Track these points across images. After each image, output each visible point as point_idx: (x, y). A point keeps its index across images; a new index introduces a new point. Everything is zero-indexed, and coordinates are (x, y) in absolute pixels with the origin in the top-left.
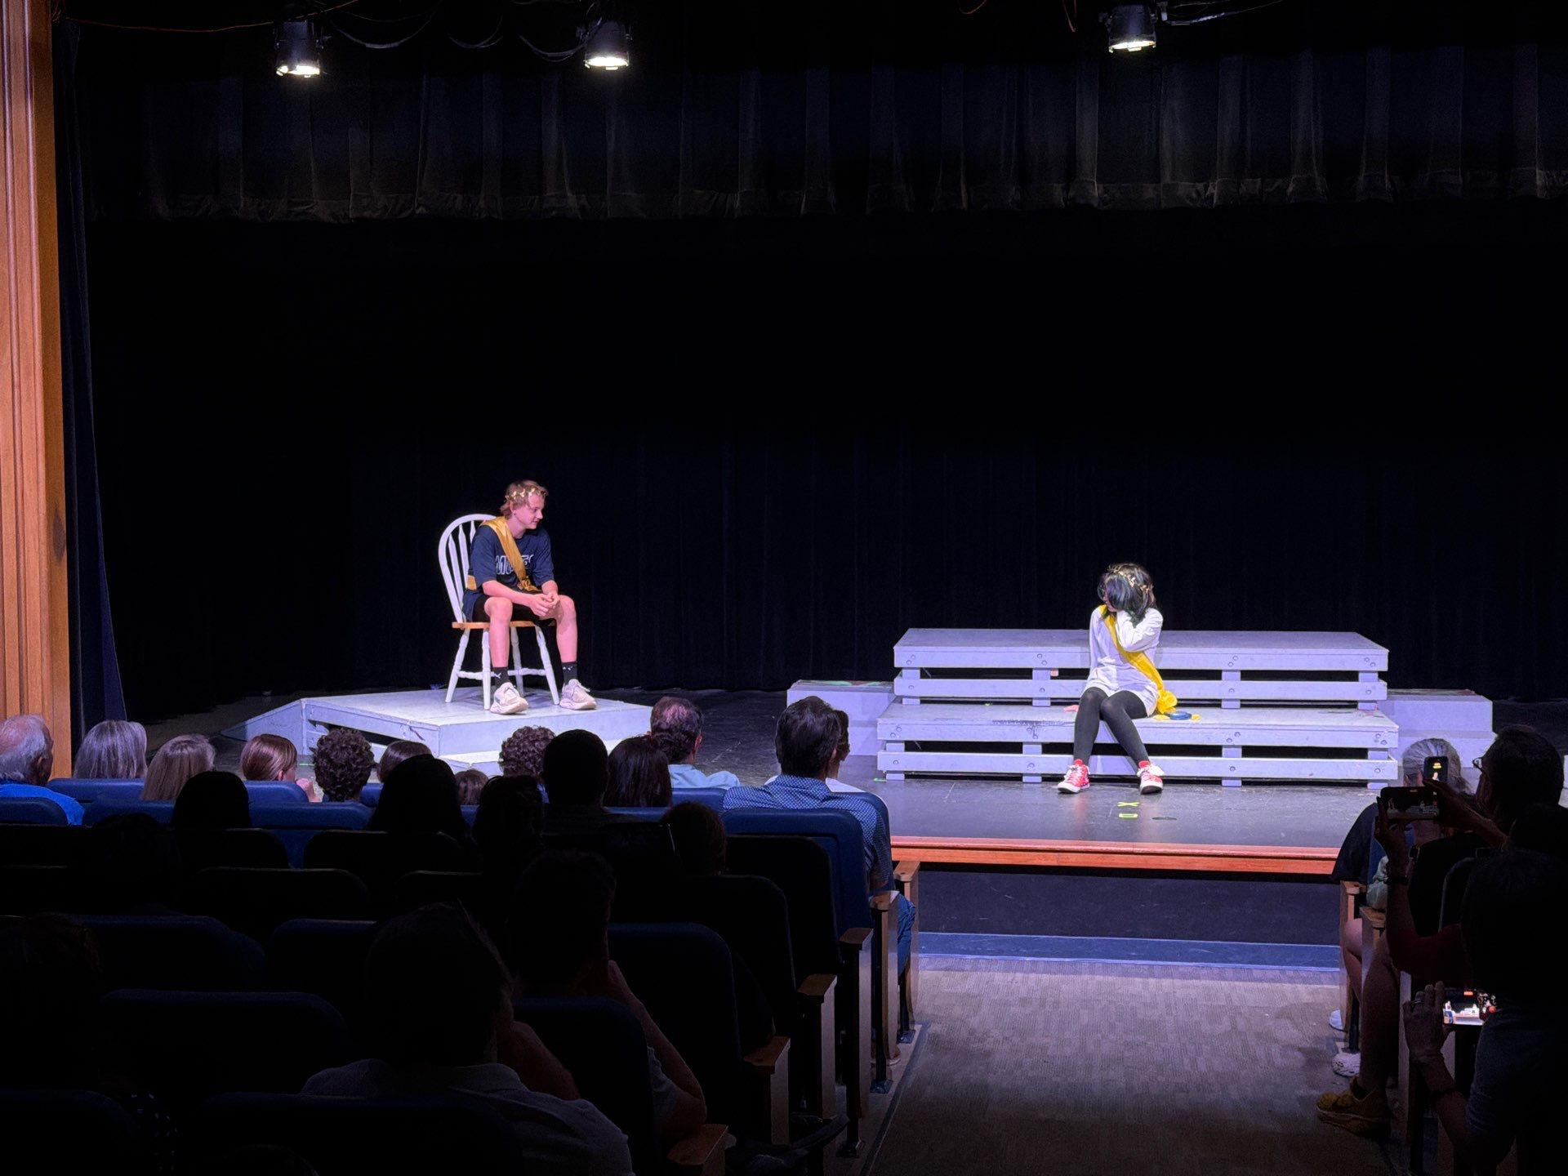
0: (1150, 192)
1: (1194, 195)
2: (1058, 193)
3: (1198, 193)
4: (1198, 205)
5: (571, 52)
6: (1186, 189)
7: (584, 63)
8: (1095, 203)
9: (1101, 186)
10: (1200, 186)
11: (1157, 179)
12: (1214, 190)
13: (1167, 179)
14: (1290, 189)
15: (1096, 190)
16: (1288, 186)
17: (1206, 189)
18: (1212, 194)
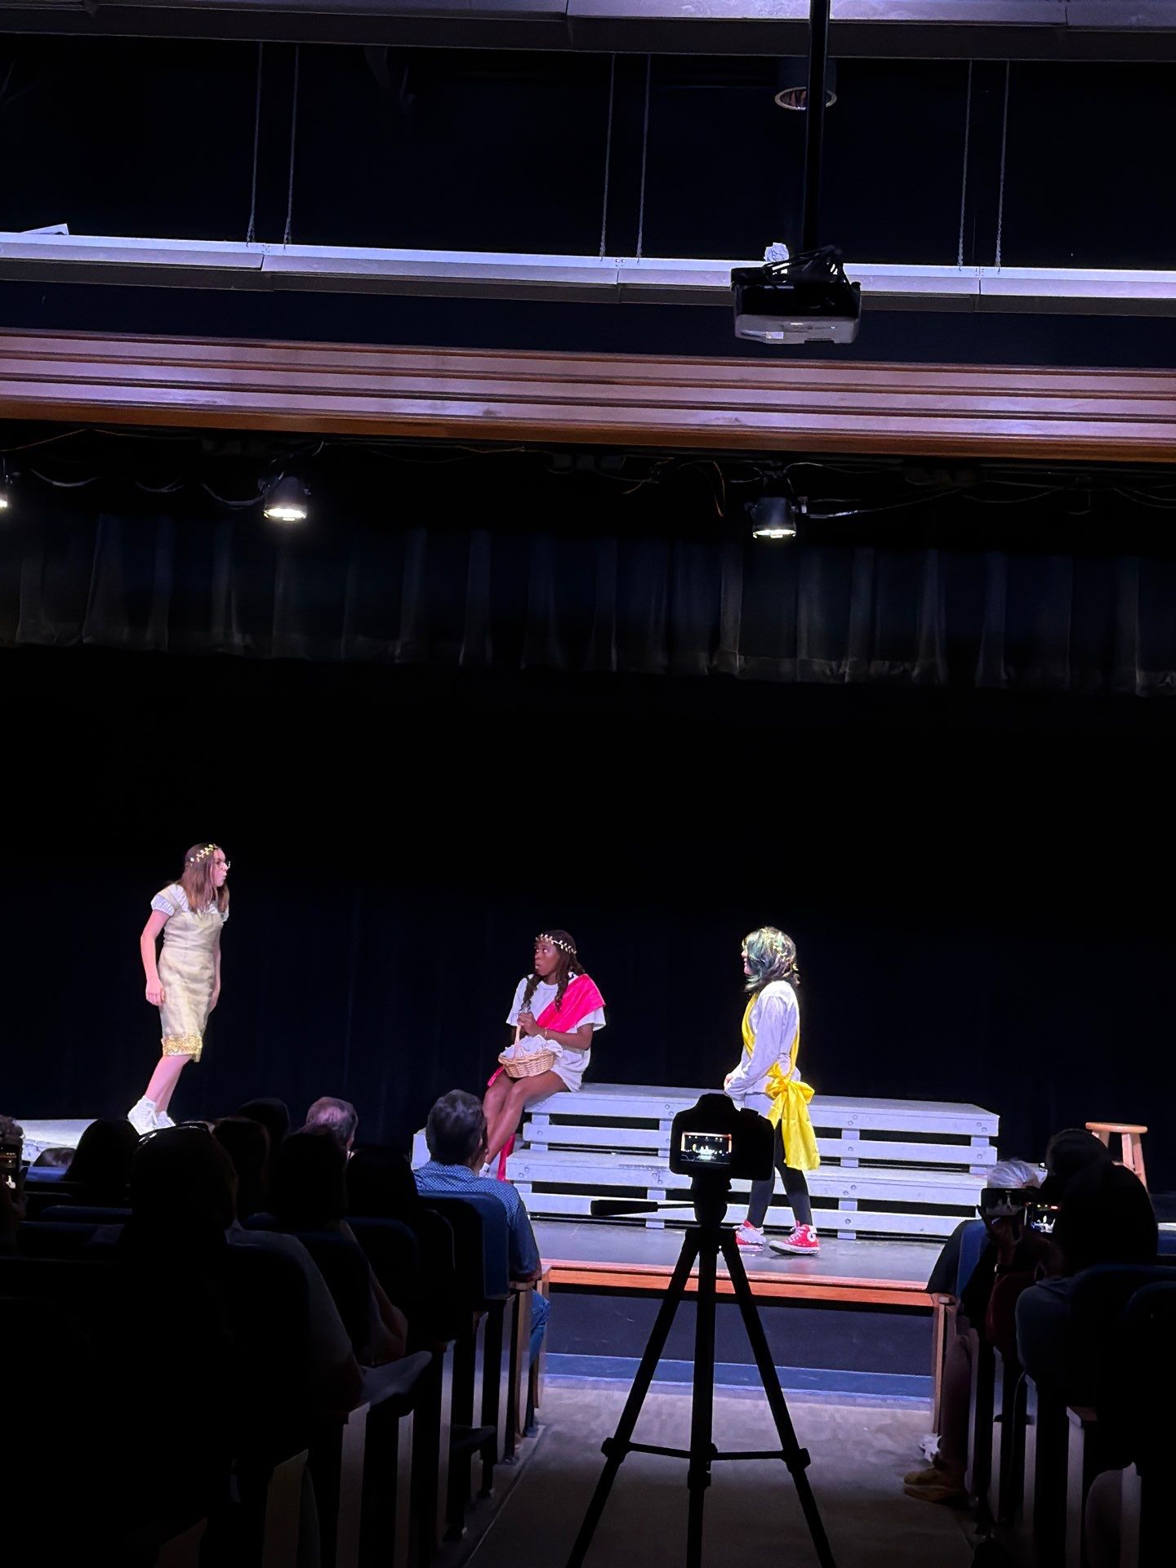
0: (786, 666)
1: (828, 672)
2: (703, 662)
3: (831, 670)
4: (832, 681)
5: (250, 502)
6: (820, 666)
7: (263, 513)
8: (736, 673)
9: (743, 657)
10: (834, 664)
11: (793, 653)
12: (846, 669)
13: (803, 655)
14: (916, 672)
15: (738, 661)
16: (913, 670)
17: (839, 666)
18: (845, 672)
